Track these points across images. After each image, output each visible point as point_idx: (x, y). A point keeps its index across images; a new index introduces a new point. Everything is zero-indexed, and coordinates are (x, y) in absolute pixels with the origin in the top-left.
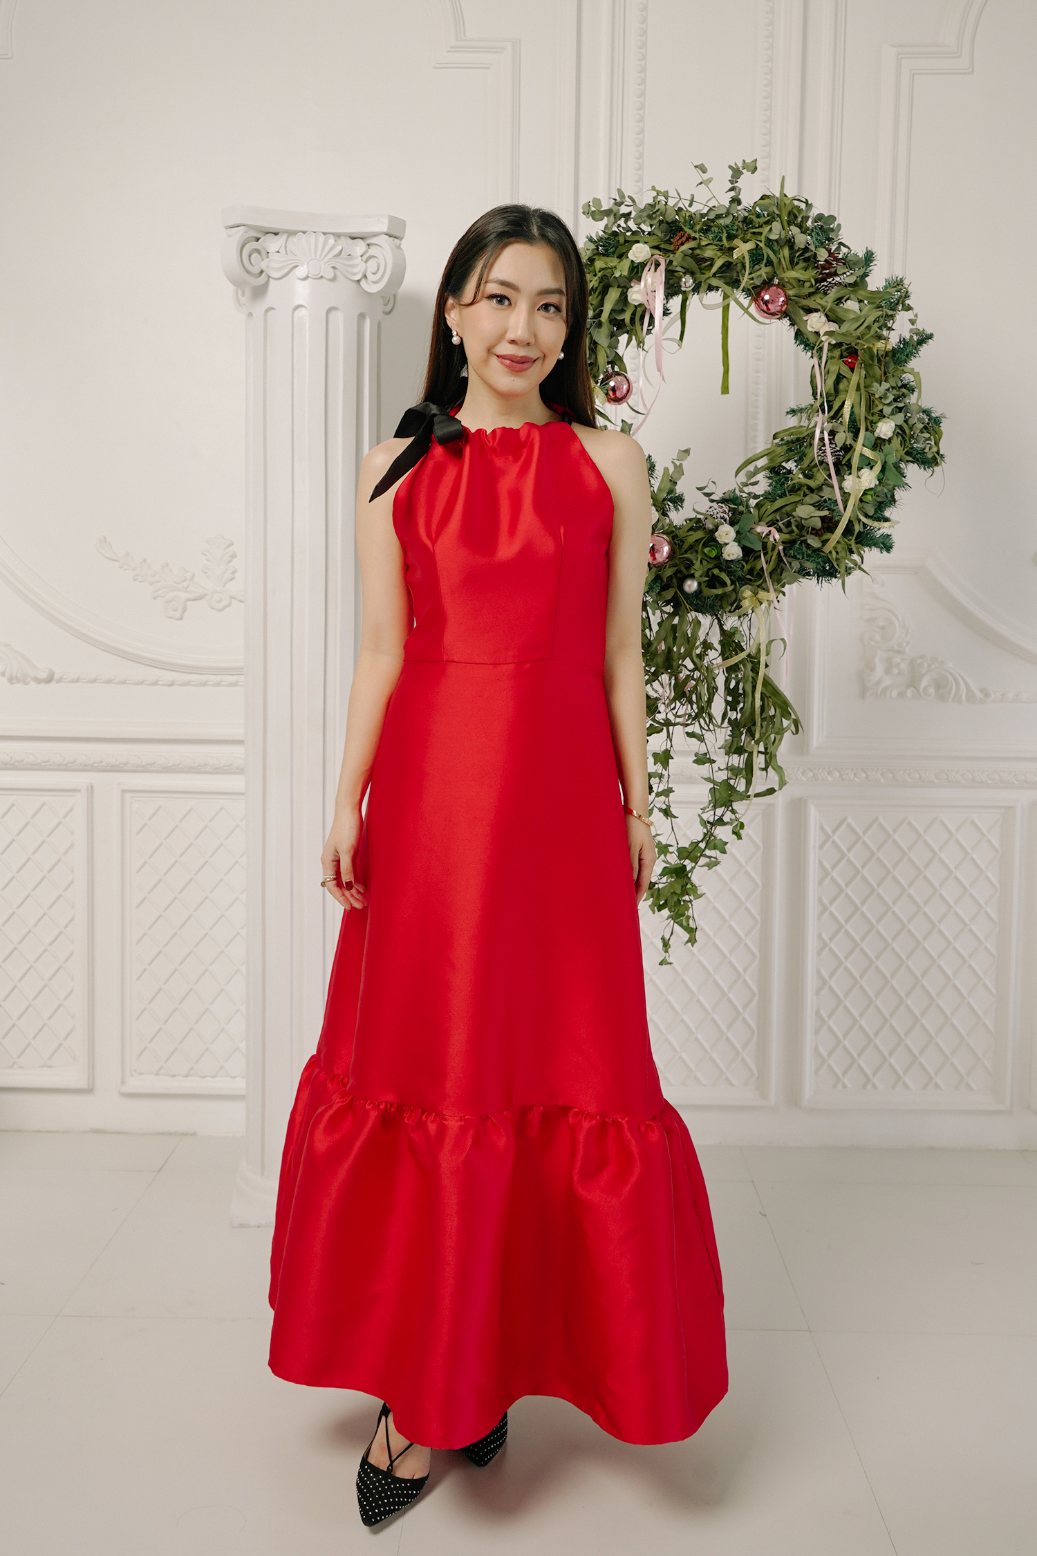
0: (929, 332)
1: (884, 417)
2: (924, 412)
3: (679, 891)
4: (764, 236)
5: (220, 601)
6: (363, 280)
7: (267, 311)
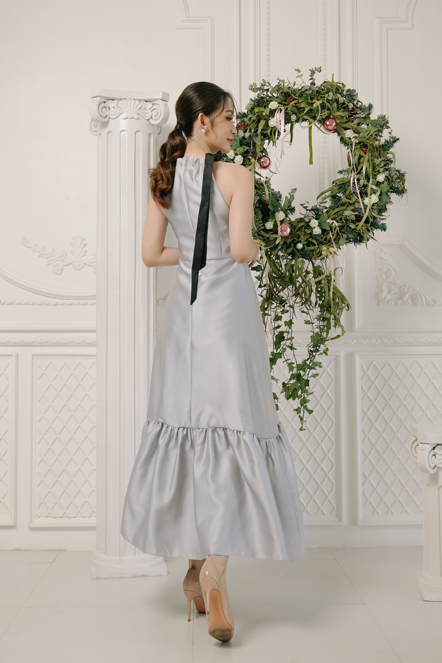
0: (397, 137)
1: (380, 173)
2: (397, 171)
4: (326, 98)
5: (79, 266)
6: (151, 119)
7: (108, 133)
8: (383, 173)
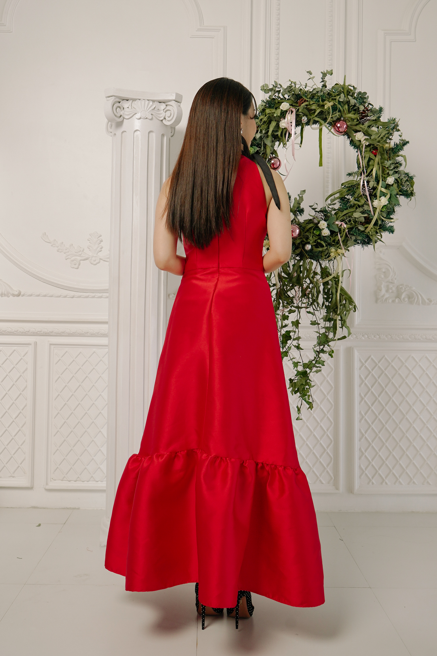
0: (407, 140)
1: (390, 175)
2: (406, 174)
3: (304, 383)
4: (337, 100)
5: (95, 261)
6: (164, 120)
7: (123, 132)
8: (392, 175)
